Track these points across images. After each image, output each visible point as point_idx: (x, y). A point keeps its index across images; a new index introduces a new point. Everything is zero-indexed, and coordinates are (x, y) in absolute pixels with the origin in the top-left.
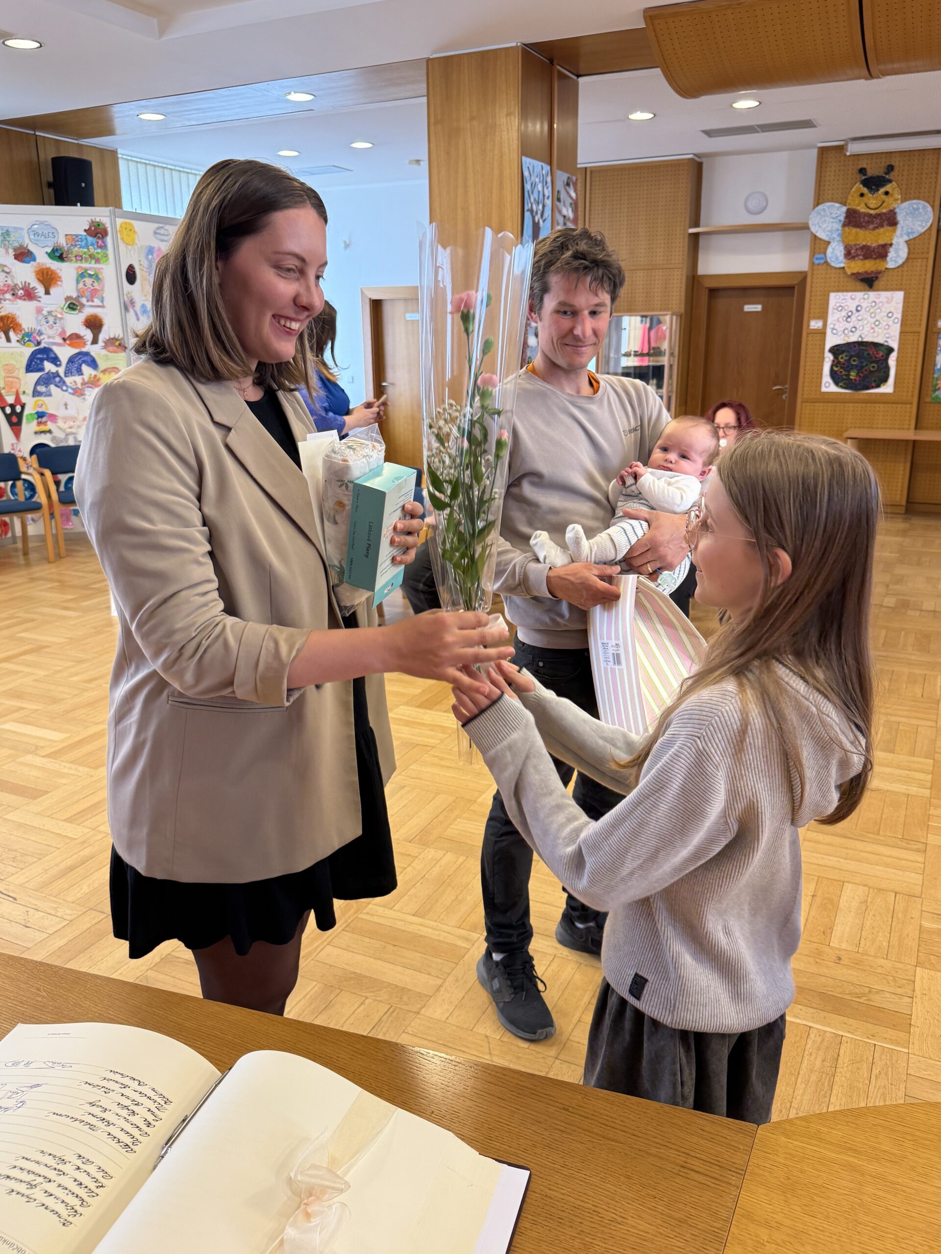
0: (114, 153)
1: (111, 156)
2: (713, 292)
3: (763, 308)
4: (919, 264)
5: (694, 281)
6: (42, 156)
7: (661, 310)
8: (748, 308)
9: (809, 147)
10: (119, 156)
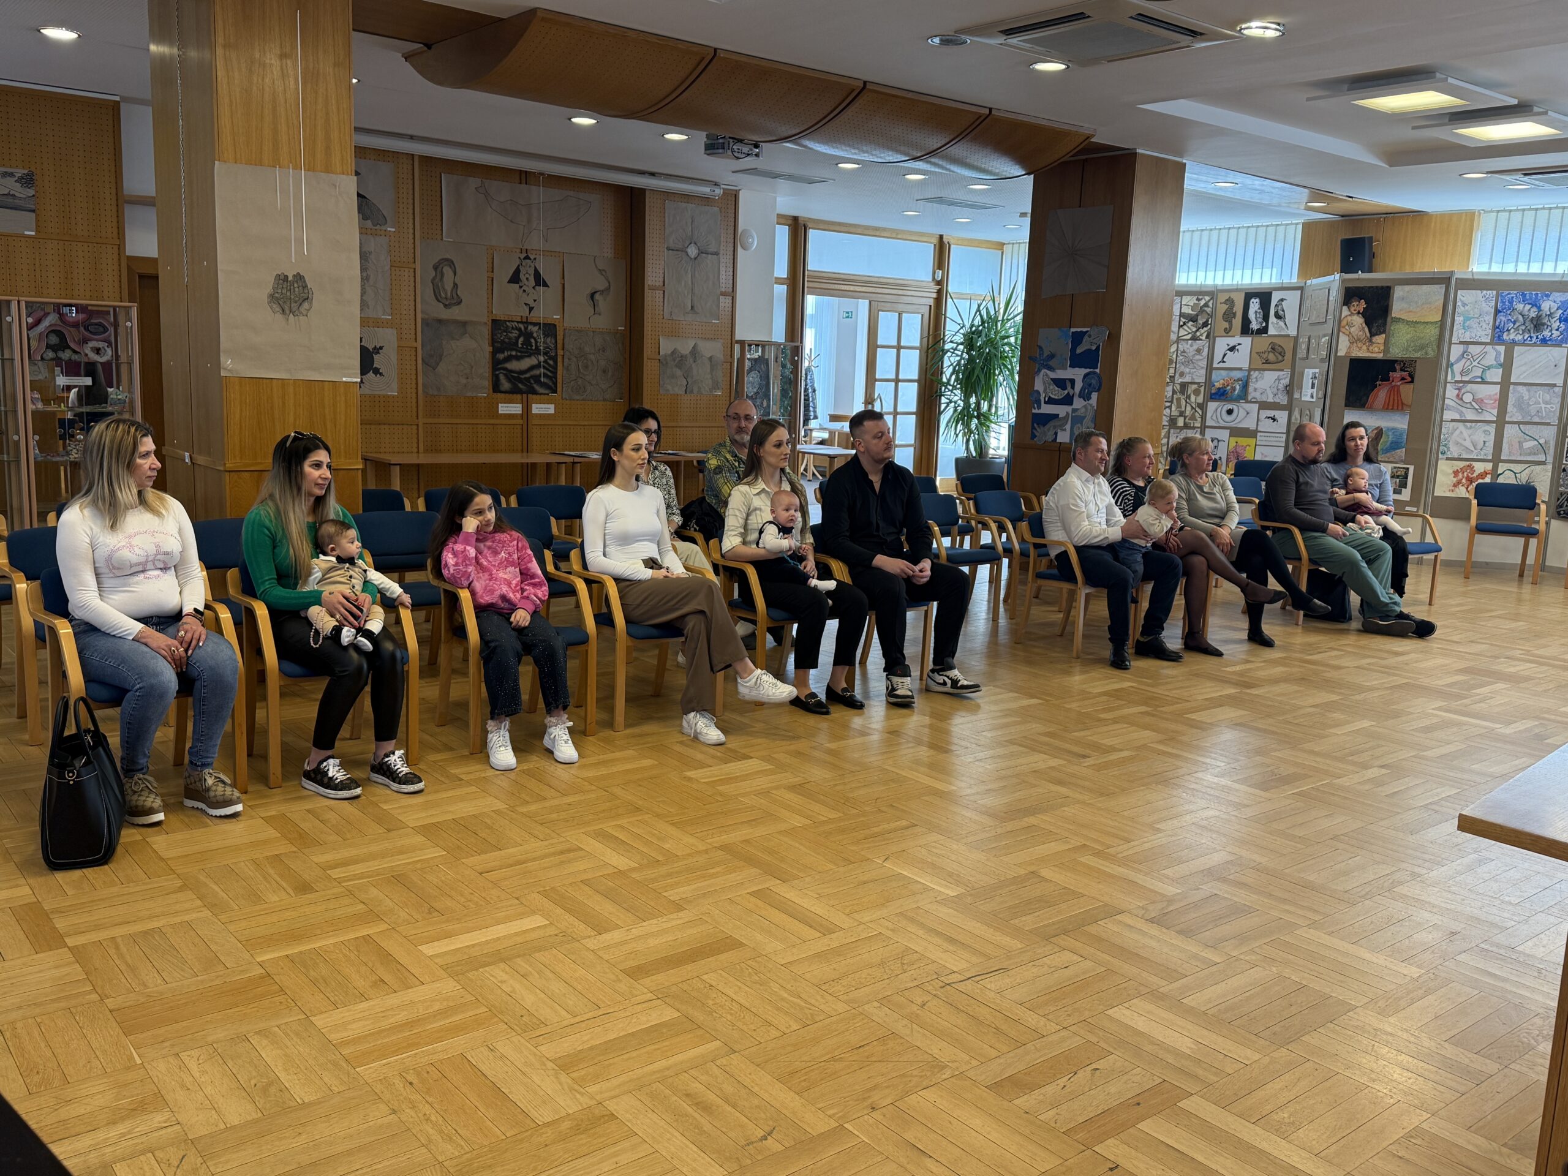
5: (125, 262)
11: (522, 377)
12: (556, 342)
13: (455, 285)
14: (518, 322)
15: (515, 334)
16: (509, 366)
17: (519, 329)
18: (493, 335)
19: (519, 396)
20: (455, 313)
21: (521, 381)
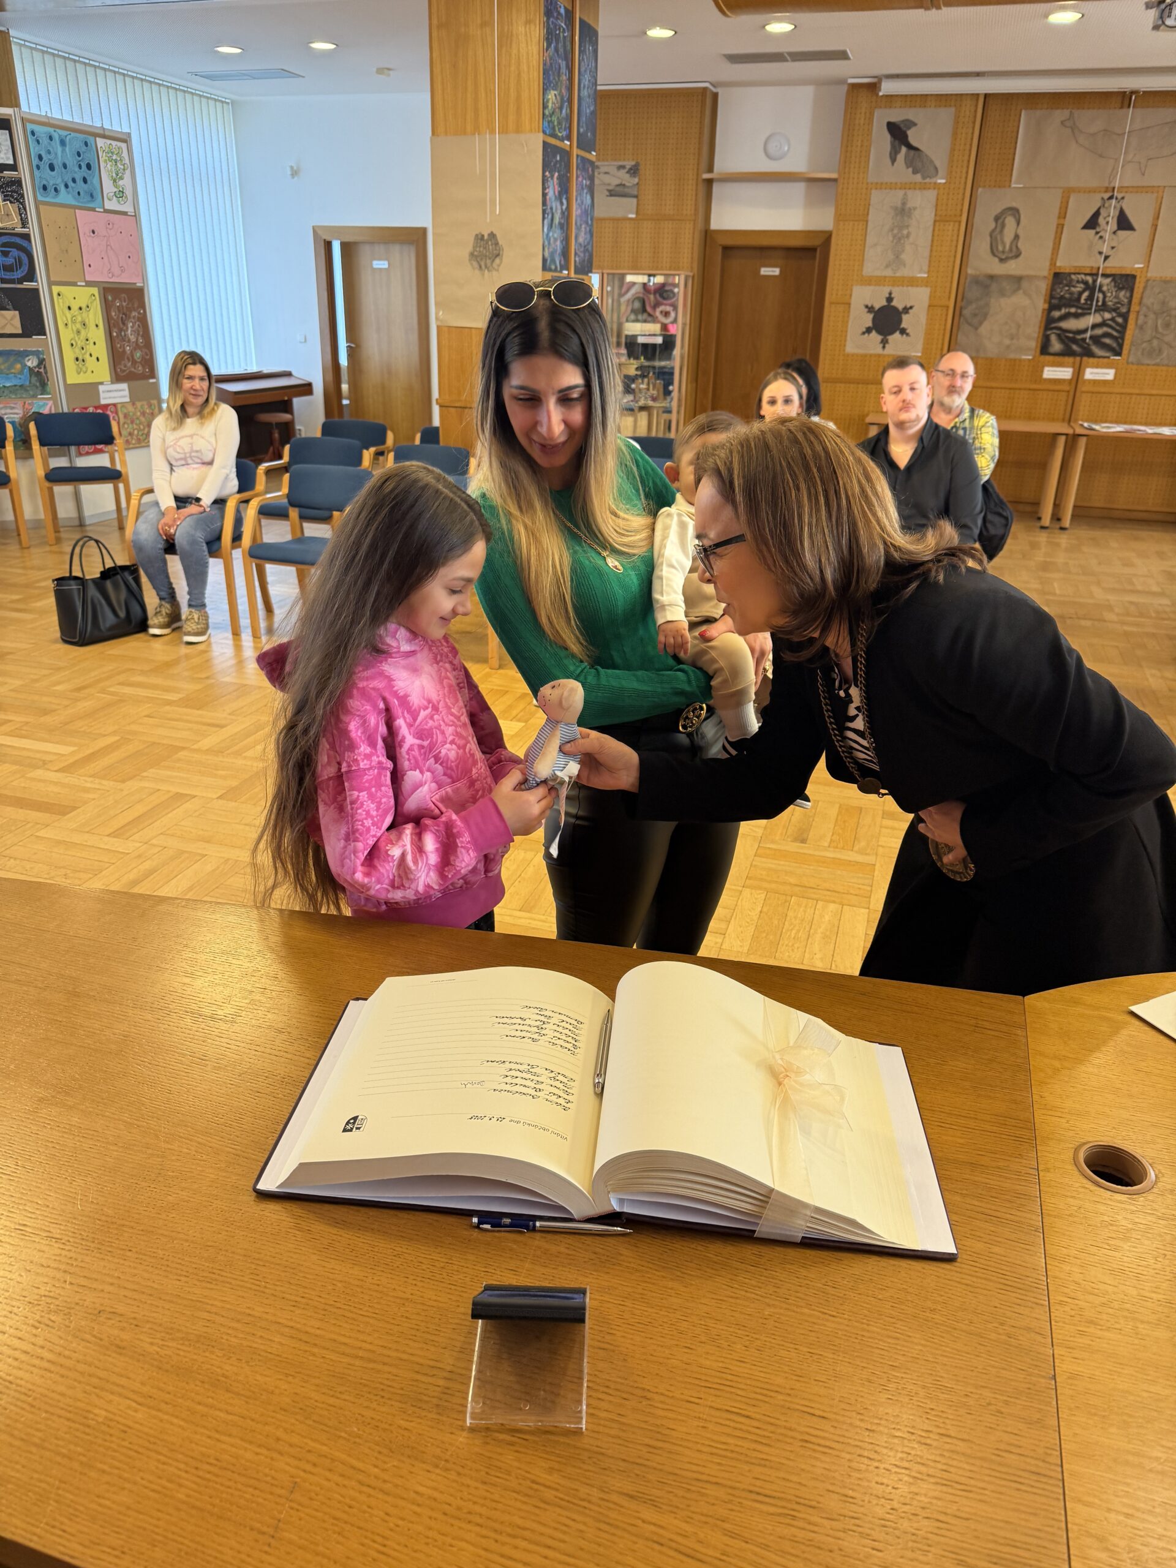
0: (5, 35)
1: (2, 38)
2: (726, 249)
3: (781, 271)
4: (950, 228)
5: (708, 236)
7: (670, 269)
8: (765, 271)
9: (839, 83)
10: (13, 42)
11: (1079, 337)
12: (1131, 296)
13: (1017, 237)
14: (1086, 274)
15: (1080, 287)
16: (1064, 325)
17: (1086, 283)
18: (1053, 289)
19: (1070, 360)
20: (1012, 268)
21: (1074, 341)
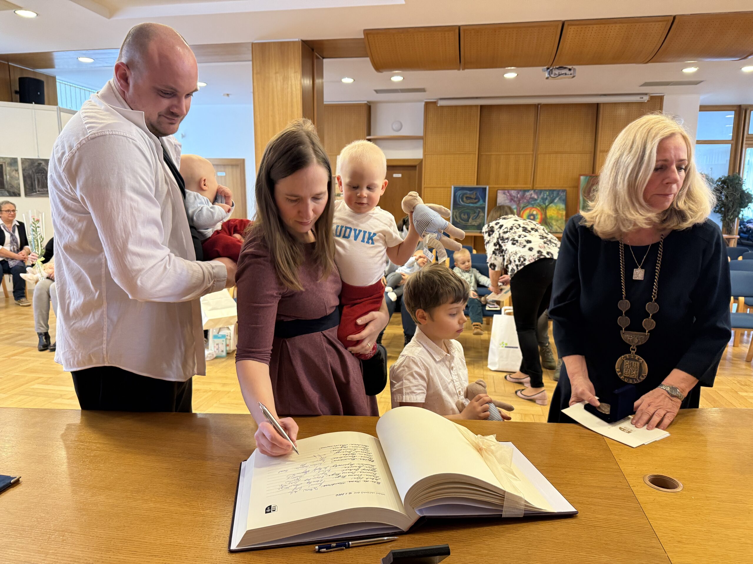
0: (54, 78)
1: (53, 79)
3: (402, 175)
6: (12, 78)
8: (395, 175)
9: (421, 101)
10: (57, 80)
